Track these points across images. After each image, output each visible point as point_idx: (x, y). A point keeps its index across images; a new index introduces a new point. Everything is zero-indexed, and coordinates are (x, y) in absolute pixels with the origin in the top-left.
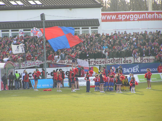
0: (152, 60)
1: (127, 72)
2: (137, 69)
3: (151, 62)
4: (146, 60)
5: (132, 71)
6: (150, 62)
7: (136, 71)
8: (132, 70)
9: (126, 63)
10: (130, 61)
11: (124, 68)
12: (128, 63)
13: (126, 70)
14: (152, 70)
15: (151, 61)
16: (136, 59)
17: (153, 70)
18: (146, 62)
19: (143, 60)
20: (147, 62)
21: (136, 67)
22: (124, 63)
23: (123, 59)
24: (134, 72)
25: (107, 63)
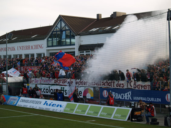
0: (148, 86)
1: (119, 98)
2: (130, 96)
3: (146, 89)
4: (140, 86)
6: (145, 89)
7: (129, 99)
8: (124, 97)
9: (119, 87)
10: (123, 86)
11: (116, 94)
12: (120, 87)
13: (118, 96)
14: (146, 99)
15: (146, 88)
16: (129, 84)
17: (148, 99)
18: (139, 88)
19: (136, 85)
20: (141, 89)
21: (129, 93)
22: (117, 86)
23: (116, 82)
24: (127, 99)
25: (100, 85)
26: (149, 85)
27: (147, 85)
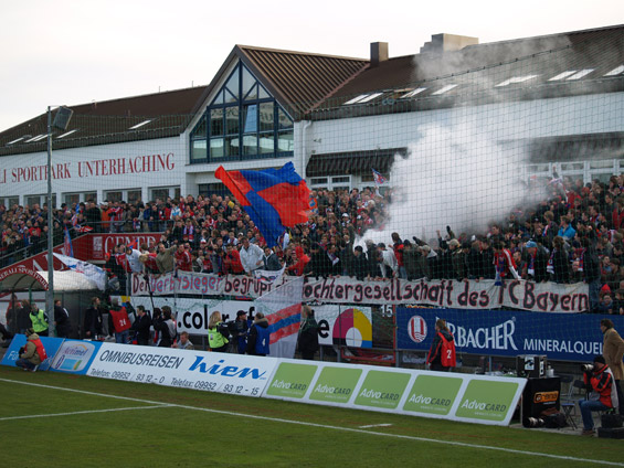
0: (577, 299)
1: (470, 344)
2: (510, 336)
3: (571, 311)
4: (548, 300)
5: (490, 342)
6: (567, 309)
7: (506, 348)
8: (487, 339)
9: (469, 307)
10: (484, 300)
11: (459, 328)
12: (473, 303)
13: (466, 337)
14: (572, 349)
15: (570, 305)
16: (506, 291)
17: (579, 347)
18: (545, 308)
19: (532, 296)
20: (552, 309)
21: (505, 324)
22: (462, 303)
23: (458, 287)
24: (498, 347)
25: (399, 298)
26: (581, 296)
27: (575, 296)
